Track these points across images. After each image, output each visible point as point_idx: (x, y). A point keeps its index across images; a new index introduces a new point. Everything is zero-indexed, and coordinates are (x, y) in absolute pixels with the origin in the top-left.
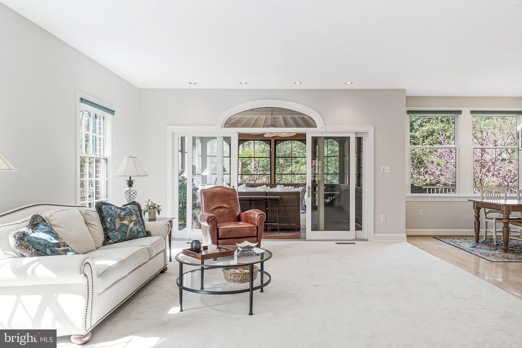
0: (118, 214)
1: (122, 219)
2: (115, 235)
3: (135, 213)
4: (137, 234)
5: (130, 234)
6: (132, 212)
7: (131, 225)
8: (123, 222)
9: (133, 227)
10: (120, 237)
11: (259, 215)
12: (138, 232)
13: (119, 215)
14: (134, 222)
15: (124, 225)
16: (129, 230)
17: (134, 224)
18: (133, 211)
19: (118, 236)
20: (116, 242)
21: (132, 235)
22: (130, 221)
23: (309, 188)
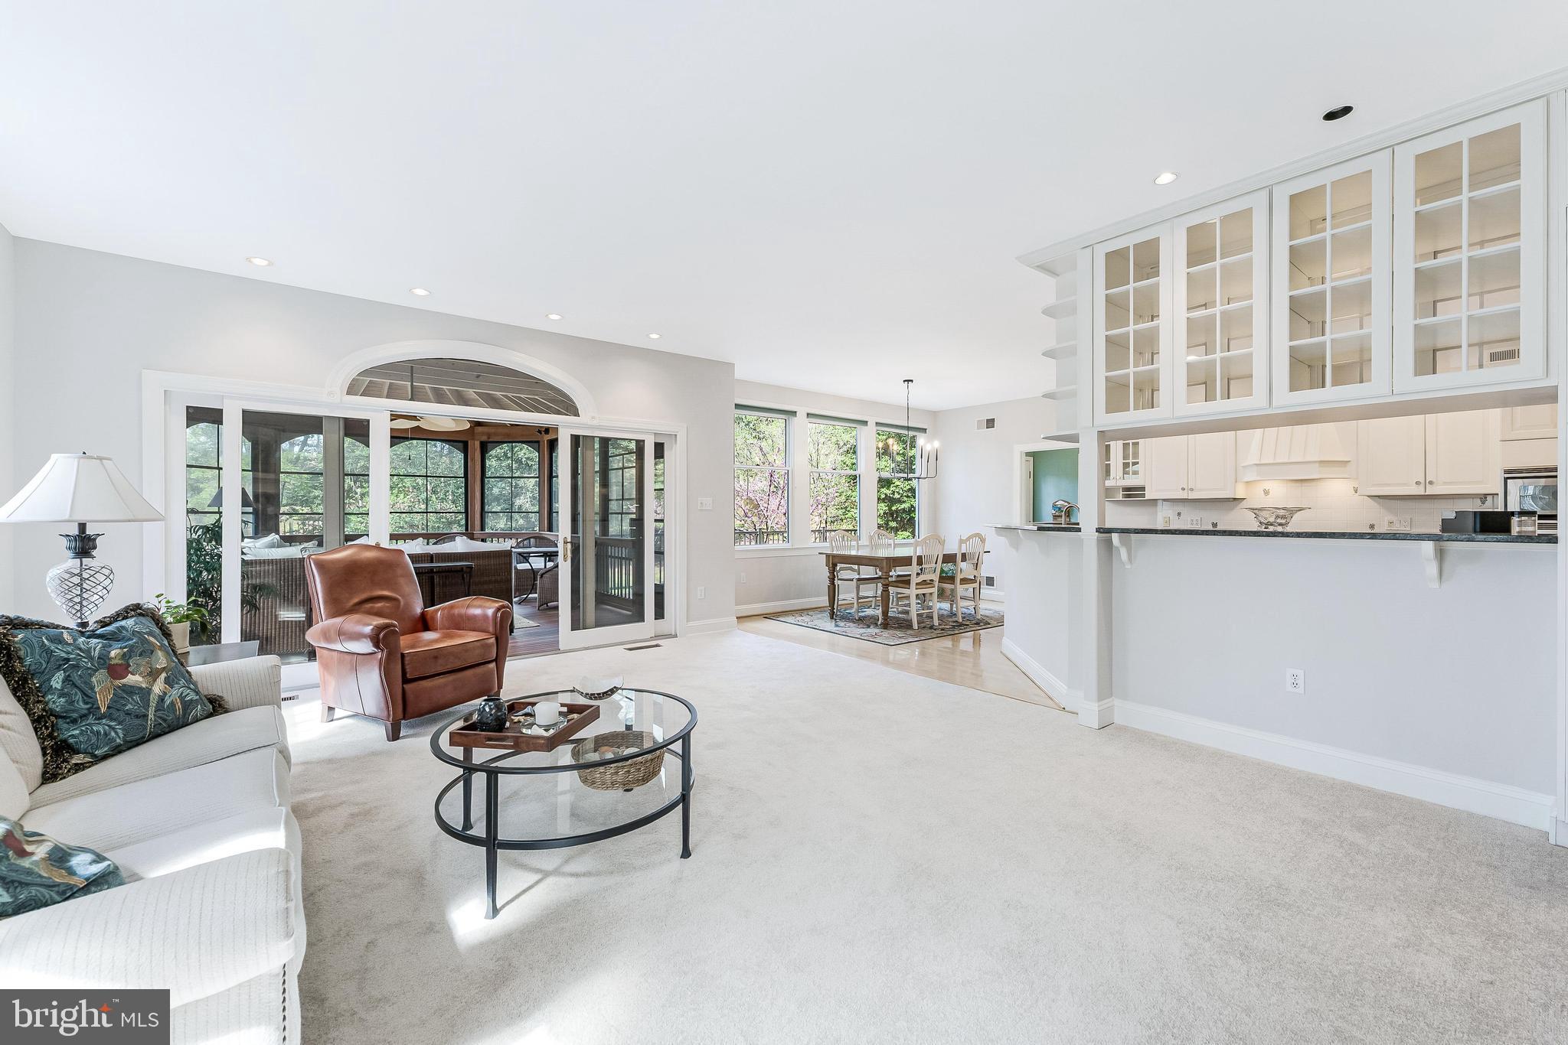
0: (97, 654)
1: (117, 671)
2: (98, 732)
3: (159, 644)
4: (184, 714)
5: (160, 718)
6: (149, 642)
7: (158, 687)
8: (124, 681)
9: (165, 694)
10: (121, 736)
11: (498, 609)
12: (187, 705)
13: (104, 658)
14: (164, 675)
15: (130, 690)
16: (153, 704)
17: (167, 681)
18: (152, 639)
19: (113, 734)
20: (105, 757)
21: (165, 720)
22: (150, 674)
23: (566, 543)
